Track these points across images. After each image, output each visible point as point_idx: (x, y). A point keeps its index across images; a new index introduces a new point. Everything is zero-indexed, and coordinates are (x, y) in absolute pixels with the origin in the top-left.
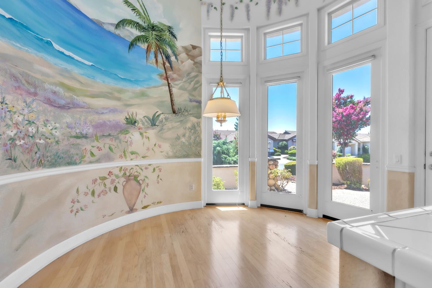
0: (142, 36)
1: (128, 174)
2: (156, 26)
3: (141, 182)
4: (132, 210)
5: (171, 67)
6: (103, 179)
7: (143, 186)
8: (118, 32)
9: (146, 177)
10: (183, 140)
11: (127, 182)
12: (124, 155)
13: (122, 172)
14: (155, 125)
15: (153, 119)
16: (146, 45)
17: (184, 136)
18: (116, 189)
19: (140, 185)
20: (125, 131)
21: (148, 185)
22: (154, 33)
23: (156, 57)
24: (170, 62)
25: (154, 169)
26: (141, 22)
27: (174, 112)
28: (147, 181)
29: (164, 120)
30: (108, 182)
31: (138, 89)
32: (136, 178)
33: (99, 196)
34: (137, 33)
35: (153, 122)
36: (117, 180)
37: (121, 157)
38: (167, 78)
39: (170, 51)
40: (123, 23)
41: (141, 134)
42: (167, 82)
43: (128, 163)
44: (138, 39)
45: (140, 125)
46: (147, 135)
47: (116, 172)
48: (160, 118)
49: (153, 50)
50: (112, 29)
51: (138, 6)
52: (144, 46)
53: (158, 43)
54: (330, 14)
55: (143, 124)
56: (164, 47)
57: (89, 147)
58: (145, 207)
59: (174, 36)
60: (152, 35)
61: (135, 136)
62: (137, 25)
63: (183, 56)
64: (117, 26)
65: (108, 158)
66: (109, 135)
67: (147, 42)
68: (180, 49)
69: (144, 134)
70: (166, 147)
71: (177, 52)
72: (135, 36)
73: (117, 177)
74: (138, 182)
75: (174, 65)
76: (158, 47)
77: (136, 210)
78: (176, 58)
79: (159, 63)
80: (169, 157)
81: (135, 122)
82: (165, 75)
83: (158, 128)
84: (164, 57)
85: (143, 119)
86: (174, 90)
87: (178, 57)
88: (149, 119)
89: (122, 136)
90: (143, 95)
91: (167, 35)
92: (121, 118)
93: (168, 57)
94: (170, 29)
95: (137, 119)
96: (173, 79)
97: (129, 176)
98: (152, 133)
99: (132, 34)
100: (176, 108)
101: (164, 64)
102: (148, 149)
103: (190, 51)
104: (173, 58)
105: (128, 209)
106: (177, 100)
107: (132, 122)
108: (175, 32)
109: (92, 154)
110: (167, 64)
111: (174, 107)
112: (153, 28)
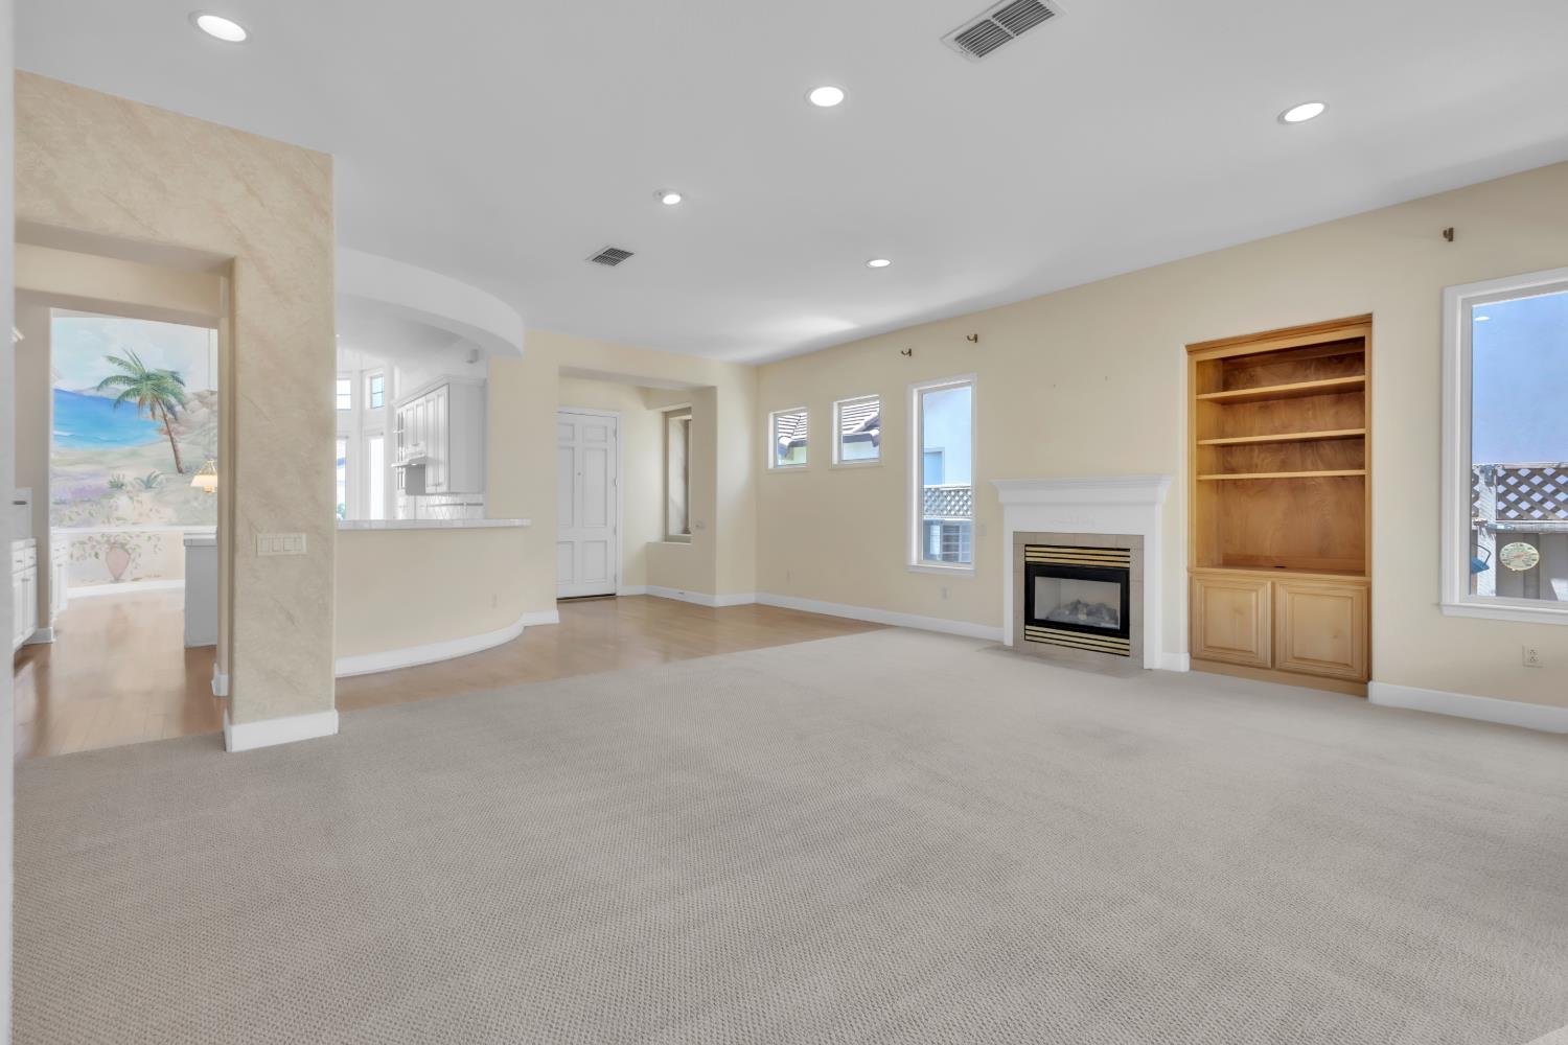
0: (133, 390)
1: (112, 541)
2: (153, 375)
3: (130, 551)
4: (117, 579)
5: (176, 419)
6: (82, 543)
7: (132, 557)
8: (100, 394)
9: (138, 546)
10: (195, 504)
11: (111, 548)
12: (108, 520)
13: (105, 539)
14: (151, 487)
15: (148, 481)
16: (138, 398)
17: (196, 499)
18: (97, 555)
19: (129, 554)
20: (108, 495)
21: (140, 555)
22: (149, 382)
23: (152, 410)
24: (174, 413)
25: (150, 538)
26: (130, 375)
27: (180, 471)
28: (138, 550)
29: (164, 481)
30: (87, 547)
31: (127, 448)
32: (123, 546)
33: (78, 559)
34: (125, 387)
35: (148, 484)
36: (98, 547)
37: (103, 522)
38: (169, 432)
39: (173, 400)
40: (106, 382)
41: (131, 498)
42: (168, 437)
43: (114, 530)
44: (127, 394)
45: (129, 488)
46: (140, 499)
47: (99, 538)
48: (159, 479)
49: (148, 402)
50: (93, 393)
51: (126, 358)
52: (135, 400)
53: (156, 393)
54: (372, 378)
55: (134, 487)
56: (165, 396)
57: (67, 512)
58: (136, 580)
59: (181, 382)
60: (146, 388)
61: (122, 500)
62: (127, 380)
63: (195, 404)
64: (99, 388)
65: (87, 523)
66: (89, 501)
67: (138, 394)
68: (190, 396)
69: (135, 498)
70: (169, 513)
71: (184, 401)
72: (122, 392)
73: (98, 542)
74: (126, 551)
75: (178, 415)
76: (156, 399)
77: (123, 581)
78: (183, 407)
79: (157, 417)
80: (173, 524)
81: (122, 485)
82: (166, 428)
83: (156, 490)
84: (165, 409)
85: (134, 482)
86: (180, 446)
87: (187, 406)
88: (142, 481)
89: (104, 501)
90: (133, 454)
91: (170, 383)
92: (104, 482)
93: (171, 408)
94: (175, 376)
95: (125, 481)
96: (177, 433)
97: (114, 543)
98: (146, 496)
99: (118, 390)
100: (182, 466)
101: (165, 416)
102: (141, 515)
103: (206, 397)
104: (178, 408)
105: (113, 579)
106: (185, 458)
107: (118, 486)
108: (181, 377)
109: (71, 519)
110: (170, 416)
111: (181, 465)
112: (148, 377)
